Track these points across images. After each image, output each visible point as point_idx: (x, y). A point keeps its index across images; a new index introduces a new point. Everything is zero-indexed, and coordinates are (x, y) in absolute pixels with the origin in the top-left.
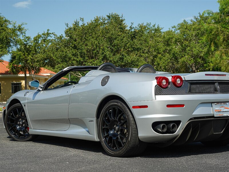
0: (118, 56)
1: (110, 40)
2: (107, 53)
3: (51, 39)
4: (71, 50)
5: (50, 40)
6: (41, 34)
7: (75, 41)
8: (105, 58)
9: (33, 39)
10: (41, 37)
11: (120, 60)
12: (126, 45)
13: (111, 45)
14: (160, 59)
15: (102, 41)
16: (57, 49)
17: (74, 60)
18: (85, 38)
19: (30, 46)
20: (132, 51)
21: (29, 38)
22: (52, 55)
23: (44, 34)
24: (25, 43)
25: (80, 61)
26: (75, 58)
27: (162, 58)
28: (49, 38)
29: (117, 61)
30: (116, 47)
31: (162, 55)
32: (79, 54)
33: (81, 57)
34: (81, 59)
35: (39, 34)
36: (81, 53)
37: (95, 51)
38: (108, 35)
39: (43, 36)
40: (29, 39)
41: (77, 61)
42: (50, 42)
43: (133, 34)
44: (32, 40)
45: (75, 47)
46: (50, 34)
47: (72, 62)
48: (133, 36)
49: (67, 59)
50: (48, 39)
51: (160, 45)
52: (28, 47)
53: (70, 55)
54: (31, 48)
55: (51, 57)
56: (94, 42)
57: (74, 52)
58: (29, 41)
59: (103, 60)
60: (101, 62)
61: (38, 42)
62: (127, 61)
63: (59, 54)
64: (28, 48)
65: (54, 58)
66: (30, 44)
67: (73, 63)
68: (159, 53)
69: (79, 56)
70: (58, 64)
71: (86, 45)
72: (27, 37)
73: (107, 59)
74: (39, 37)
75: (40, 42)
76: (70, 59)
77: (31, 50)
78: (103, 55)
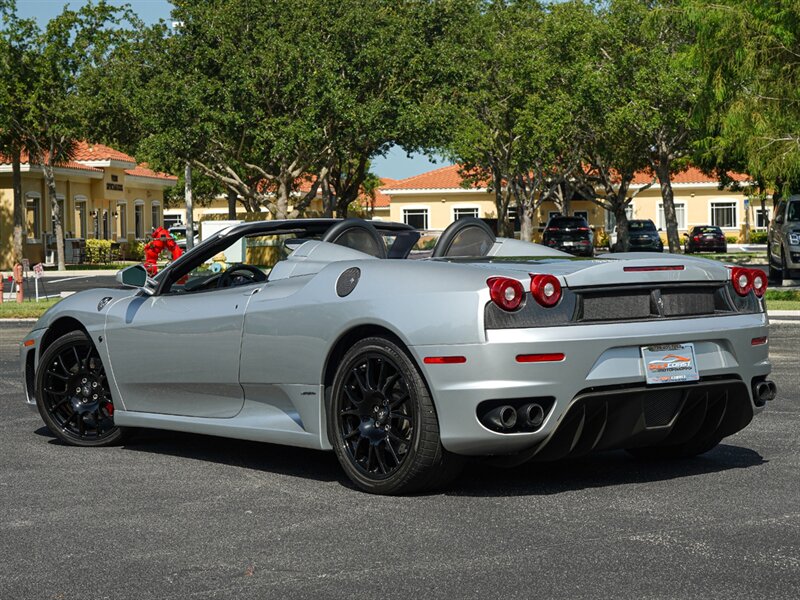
0: (376, 104)
1: (347, 45)
2: (337, 94)
3: (116, 28)
4: (199, 78)
5: (111, 32)
6: (77, 11)
7: (214, 44)
8: (326, 112)
9: (45, 31)
10: (76, 20)
11: (383, 122)
12: (406, 64)
13: (349, 60)
14: (537, 111)
15: (314, 47)
16: (145, 77)
17: (210, 119)
18: (250, 36)
19: (33, 56)
20: (429, 85)
21: (29, 27)
22: (125, 101)
23: (87, 11)
24: (14, 43)
25: (232, 123)
26: (215, 114)
27: (542, 108)
28: (108, 25)
29: (373, 124)
30: (368, 70)
31: (543, 97)
32: (228, 96)
33: (237, 107)
34: (237, 117)
35: (68, 10)
36: (236, 93)
37: (291, 86)
38: (340, 25)
39: (83, 17)
40: (31, 29)
41: (222, 124)
42: (111, 41)
43: (433, 21)
44: (40, 34)
45: (212, 69)
46: (113, 9)
47: (202, 128)
48: (431, 26)
49: (185, 118)
50: (102, 29)
51: (536, 59)
52: (25, 59)
53: (195, 101)
54: (39, 65)
55: (121, 109)
56: (287, 53)
57: (211, 90)
58: (29, 36)
59: (319, 119)
60: (313, 129)
61: (66, 40)
62: (412, 126)
63: (151, 94)
64: (25, 66)
65: (134, 111)
66: (34, 48)
67: (206, 133)
68: (533, 90)
69: (228, 105)
70: (148, 136)
71: (257, 63)
72: (22, 23)
73: (336, 117)
74: (67, 20)
75: (71, 42)
76: (193, 114)
77: (39, 74)
78: (321, 103)
